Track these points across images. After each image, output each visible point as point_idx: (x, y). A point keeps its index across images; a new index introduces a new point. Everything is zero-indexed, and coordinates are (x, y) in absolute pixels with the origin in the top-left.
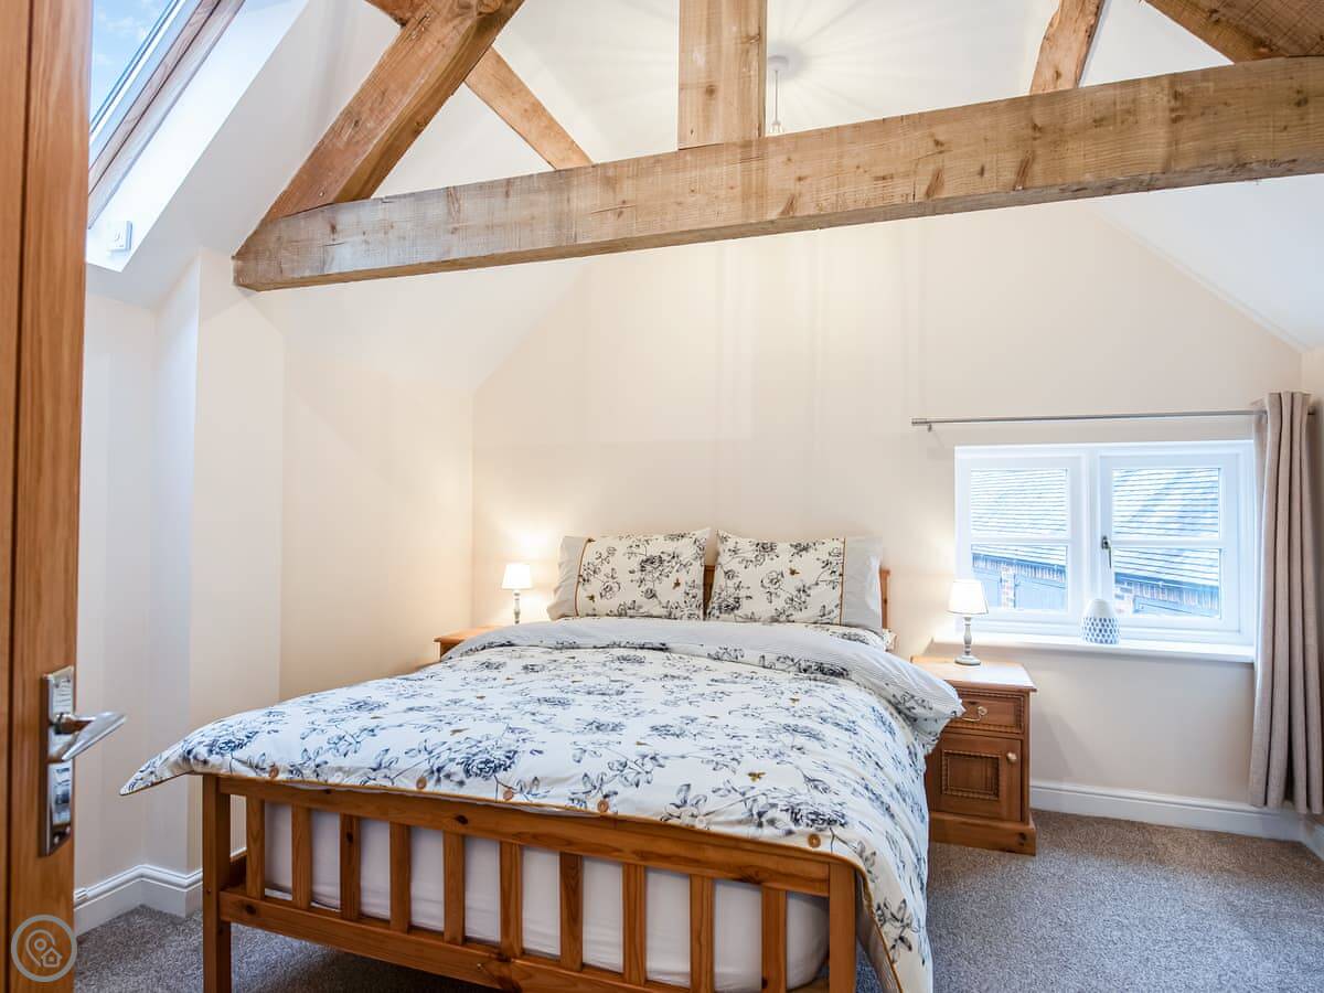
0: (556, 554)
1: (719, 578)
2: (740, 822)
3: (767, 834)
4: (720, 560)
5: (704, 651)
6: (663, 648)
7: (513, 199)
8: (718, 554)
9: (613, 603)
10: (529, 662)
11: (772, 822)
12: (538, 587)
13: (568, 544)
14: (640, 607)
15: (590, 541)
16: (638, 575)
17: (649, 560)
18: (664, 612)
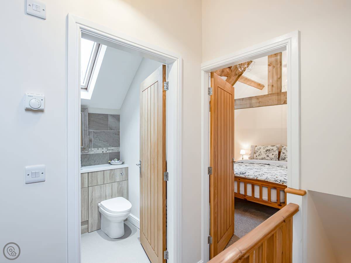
0: (250, 148)
1: (282, 154)
2: (274, 181)
3: (277, 182)
4: (282, 150)
5: (276, 165)
6: (269, 165)
7: (244, 101)
8: (281, 149)
9: (261, 157)
10: (246, 165)
11: (277, 181)
12: (246, 154)
13: (252, 147)
14: (266, 158)
15: (256, 146)
16: (265, 153)
17: (268, 150)
18: (270, 159)
